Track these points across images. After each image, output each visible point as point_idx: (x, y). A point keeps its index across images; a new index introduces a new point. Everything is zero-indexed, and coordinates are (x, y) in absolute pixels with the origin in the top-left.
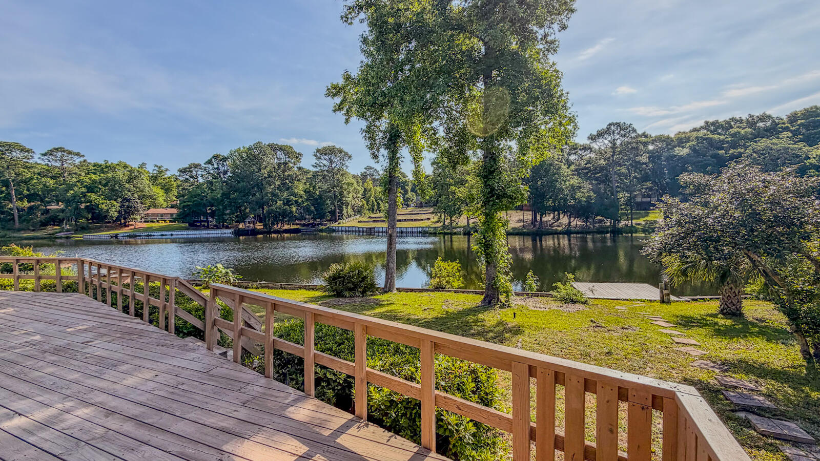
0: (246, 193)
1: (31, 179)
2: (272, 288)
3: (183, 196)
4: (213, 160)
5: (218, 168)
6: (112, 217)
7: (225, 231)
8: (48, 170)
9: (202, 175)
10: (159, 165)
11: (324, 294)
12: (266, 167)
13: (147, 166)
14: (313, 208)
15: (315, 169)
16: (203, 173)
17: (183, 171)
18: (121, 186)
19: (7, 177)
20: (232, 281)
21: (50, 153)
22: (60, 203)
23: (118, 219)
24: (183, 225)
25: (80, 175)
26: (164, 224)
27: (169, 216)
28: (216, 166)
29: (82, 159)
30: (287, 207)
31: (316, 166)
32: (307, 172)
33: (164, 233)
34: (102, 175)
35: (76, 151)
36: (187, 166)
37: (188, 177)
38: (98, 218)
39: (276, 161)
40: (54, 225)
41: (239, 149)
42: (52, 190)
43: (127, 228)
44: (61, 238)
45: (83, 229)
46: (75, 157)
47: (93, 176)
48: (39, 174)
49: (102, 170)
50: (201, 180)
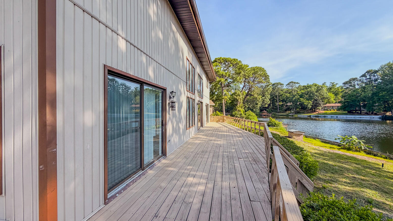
1: (283, 94)
3: (345, 97)
4: (366, 74)
5: (370, 78)
6: (309, 108)
7: (373, 117)
8: (288, 91)
10: (333, 82)
13: (326, 83)
16: (359, 83)
18: (313, 94)
19: (276, 94)
21: (288, 84)
22: (291, 103)
23: (311, 109)
24: (344, 112)
25: (298, 91)
26: (333, 111)
27: (337, 107)
28: (368, 77)
29: (299, 85)
33: (333, 116)
34: (306, 90)
35: (297, 82)
36: (348, 80)
37: (348, 86)
38: (304, 108)
40: (289, 111)
41: (390, 62)
42: (289, 98)
43: (315, 113)
44: (290, 116)
45: (298, 113)
46: (297, 84)
47: (302, 91)
48: (285, 92)
49: (306, 88)
50: (357, 87)
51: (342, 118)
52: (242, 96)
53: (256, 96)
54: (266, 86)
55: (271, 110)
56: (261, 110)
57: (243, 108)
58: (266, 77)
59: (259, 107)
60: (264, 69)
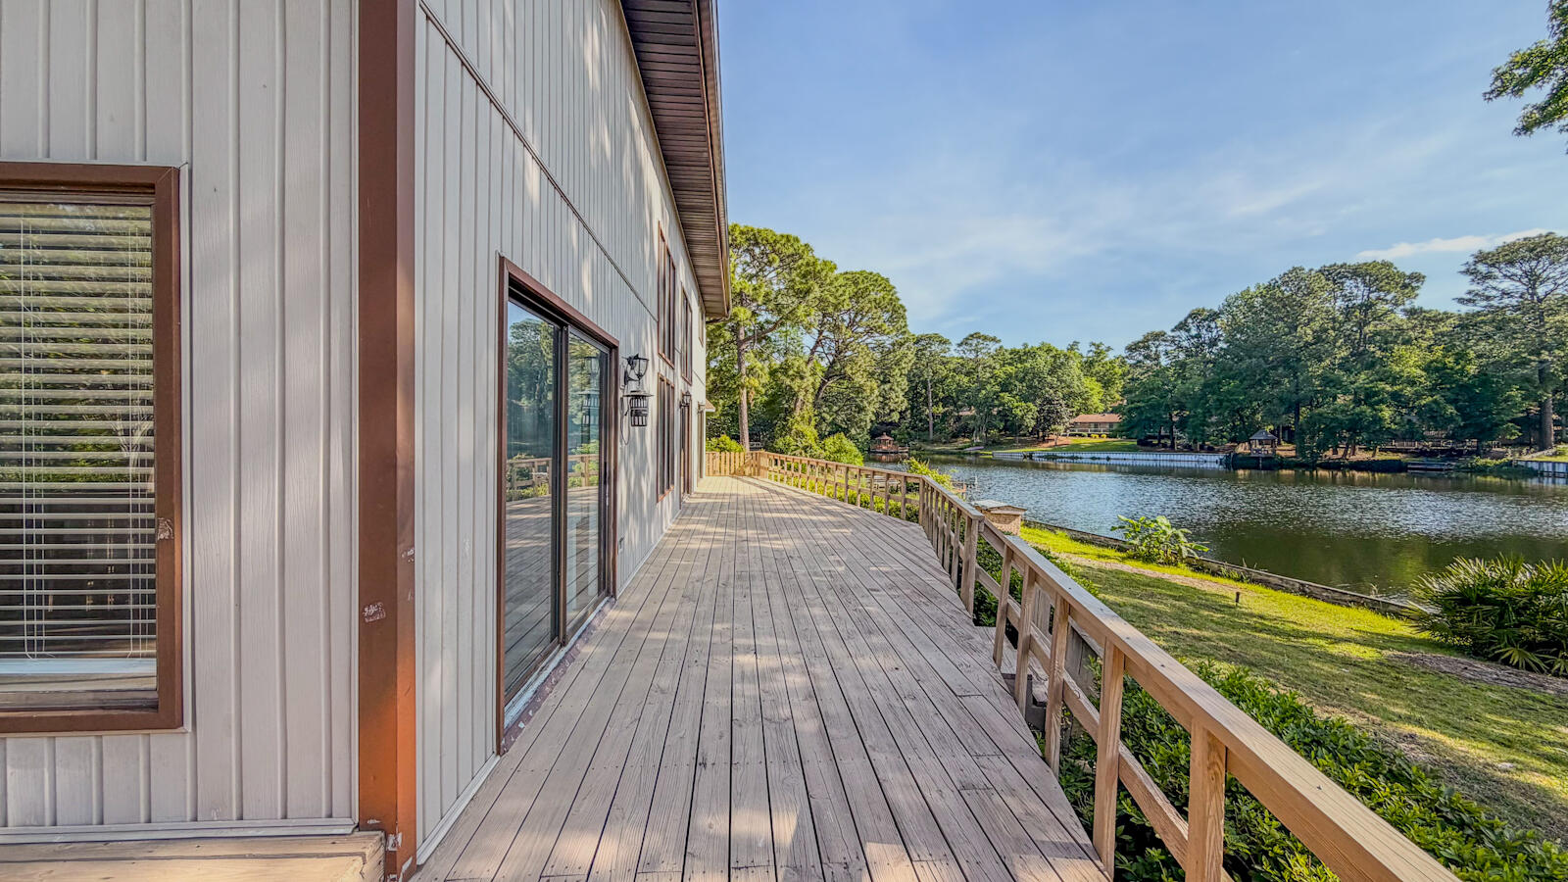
0: (1256, 380)
1: (946, 377)
3: (1130, 392)
4: (1190, 321)
5: (1198, 336)
6: (1027, 427)
7: (1205, 458)
8: (962, 365)
9: (1167, 353)
10: (1097, 343)
12: (1311, 320)
13: (1079, 346)
14: (1451, 410)
15: (1465, 309)
16: (1169, 348)
17: (1131, 349)
18: (1041, 380)
19: (926, 377)
21: (965, 342)
22: (973, 408)
23: (1034, 431)
24: (1129, 443)
25: (994, 368)
26: (1098, 440)
27: (1108, 426)
28: (1194, 332)
29: (997, 346)
30: (1364, 408)
31: (1469, 301)
32: (1437, 319)
33: (1096, 455)
34: (1019, 365)
35: (992, 335)
36: (1141, 338)
37: (1141, 358)
38: (1011, 428)
39: (1340, 303)
40: (964, 437)
41: (1248, 290)
42: (964, 391)
43: (1045, 445)
44: (970, 454)
45: (994, 444)
46: (991, 344)
47: (1009, 369)
48: (954, 371)
49: (1020, 358)
50: (1164, 361)
51: (1121, 462)
52: (811, 379)
53: (859, 379)
54: (893, 345)
55: (909, 434)
56: (874, 434)
57: (813, 423)
58: (896, 312)
59: (868, 421)
60: (887, 280)
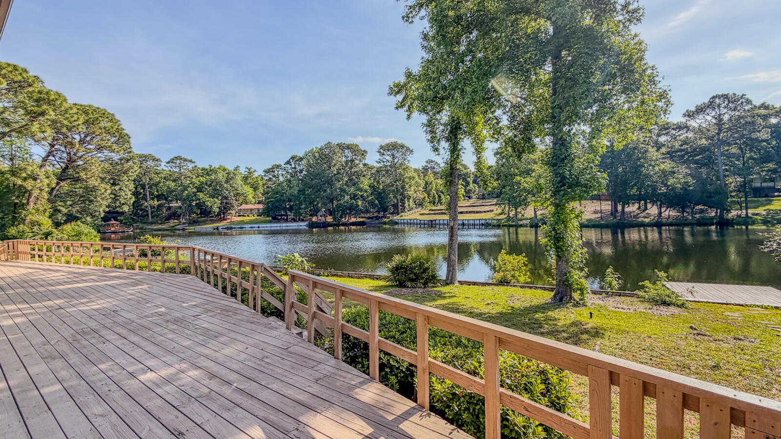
0: (318, 189)
1: (159, 182)
2: (341, 276)
3: (268, 193)
4: (291, 160)
5: (295, 168)
6: (214, 212)
7: (301, 224)
8: (170, 175)
9: (282, 175)
10: (249, 167)
11: (388, 284)
12: (335, 165)
13: (240, 168)
14: (377, 202)
15: (379, 165)
16: (283, 173)
17: (267, 171)
18: (221, 186)
19: (144, 181)
20: (306, 269)
21: (172, 161)
22: (179, 201)
23: (219, 214)
24: (268, 219)
25: (192, 178)
26: (253, 218)
27: (257, 211)
28: (293, 166)
29: (193, 165)
30: (353, 201)
31: (379, 162)
32: (372, 168)
33: (253, 226)
34: (207, 177)
35: (189, 158)
36: (271, 167)
37: (271, 176)
38: (205, 213)
39: (344, 159)
40: (174, 219)
41: (313, 149)
42: (173, 191)
43: (225, 222)
44: (179, 230)
45: (194, 222)
46: (189, 164)
47: (202, 179)
48: (165, 178)
49: (208, 173)
50: (281, 179)
51: (265, 229)
52: (46, 181)
53: (93, 182)
54: (121, 160)
55: (132, 218)
56: (105, 219)
57: (47, 214)
58: (123, 138)
59: (102, 212)
60: (113, 115)
